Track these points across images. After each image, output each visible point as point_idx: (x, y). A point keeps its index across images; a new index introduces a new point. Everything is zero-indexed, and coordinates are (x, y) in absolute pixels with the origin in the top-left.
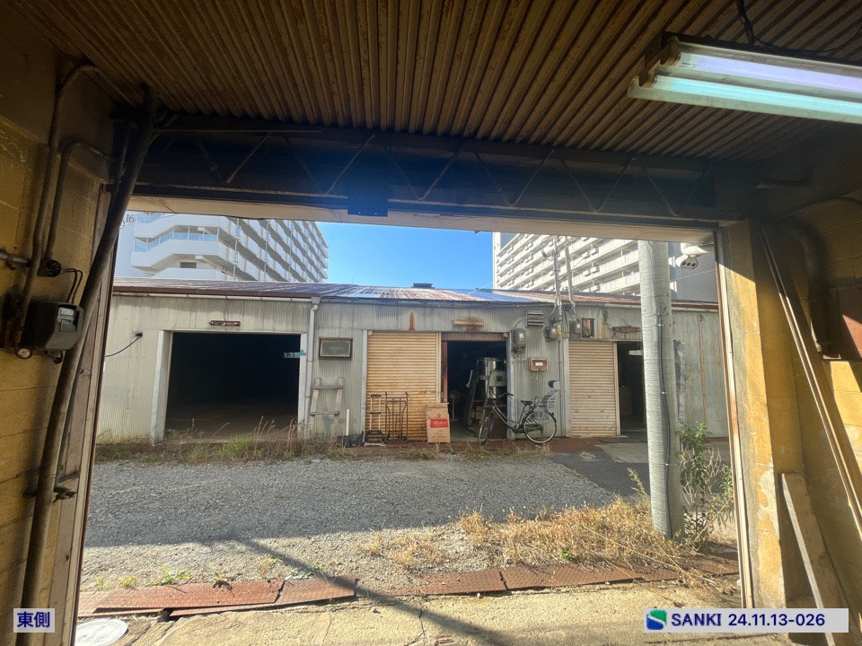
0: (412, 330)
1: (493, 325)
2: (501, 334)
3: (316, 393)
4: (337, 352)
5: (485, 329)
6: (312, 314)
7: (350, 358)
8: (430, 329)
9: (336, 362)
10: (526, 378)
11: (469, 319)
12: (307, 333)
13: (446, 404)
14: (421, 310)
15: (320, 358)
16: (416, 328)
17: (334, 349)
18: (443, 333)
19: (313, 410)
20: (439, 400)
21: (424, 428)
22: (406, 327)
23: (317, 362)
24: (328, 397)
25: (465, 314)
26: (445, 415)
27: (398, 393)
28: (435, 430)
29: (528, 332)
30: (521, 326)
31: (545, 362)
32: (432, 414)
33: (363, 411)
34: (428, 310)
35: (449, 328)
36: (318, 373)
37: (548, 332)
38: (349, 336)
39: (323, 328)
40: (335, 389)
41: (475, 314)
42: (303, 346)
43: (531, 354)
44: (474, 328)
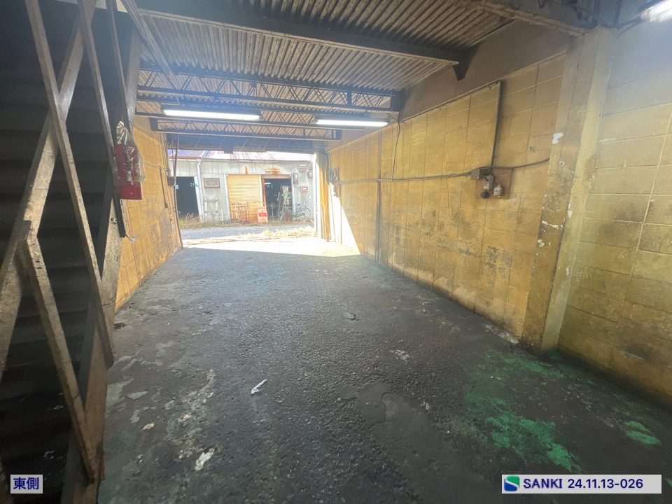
0: (247, 173)
1: (284, 172)
2: (288, 175)
3: (206, 203)
4: (212, 184)
5: (281, 173)
6: (198, 167)
7: (219, 187)
8: (254, 173)
9: (213, 189)
10: (299, 195)
11: (273, 169)
12: (197, 176)
13: (265, 207)
14: (250, 164)
15: (205, 187)
16: (249, 173)
17: (211, 183)
18: (262, 175)
19: (206, 210)
20: (262, 205)
21: (256, 217)
22: (244, 172)
23: (204, 190)
24: (212, 204)
25: (271, 166)
26: (265, 211)
27: (244, 203)
28: (261, 218)
29: (300, 175)
30: (297, 171)
31: (307, 187)
32: (259, 211)
33: (228, 211)
34: (253, 165)
35: (264, 173)
36: (205, 194)
37: (308, 174)
38: (217, 177)
39: (204, 173)
40: (214, 201)
41: (276, 166)
42: (196, 182)
43: (301, 184)
44: (275, 173)
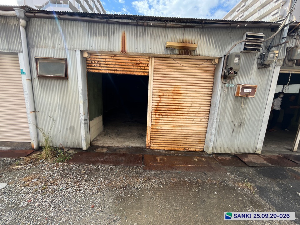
1: (206, 50)
2: (212, 60)
5: (198, 52)
6: (22, 30)
7: (66, 78)
8: (142, 52)
11: (183, 42)
12: (22, 52)
15: (39, 77)
16: (128, 50)
22: (118, 48)
25: (178, 35)
29: (243, 56)
31: (254, 89)
35: (161, 50)
39: (37, 47)
41: (189, 36)
43: (241, 80)
44: (186, 51)
